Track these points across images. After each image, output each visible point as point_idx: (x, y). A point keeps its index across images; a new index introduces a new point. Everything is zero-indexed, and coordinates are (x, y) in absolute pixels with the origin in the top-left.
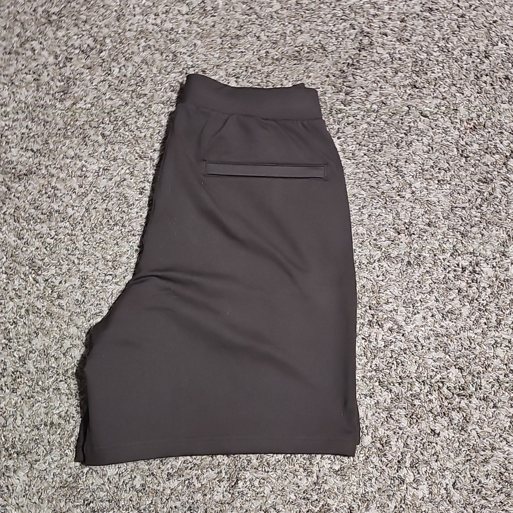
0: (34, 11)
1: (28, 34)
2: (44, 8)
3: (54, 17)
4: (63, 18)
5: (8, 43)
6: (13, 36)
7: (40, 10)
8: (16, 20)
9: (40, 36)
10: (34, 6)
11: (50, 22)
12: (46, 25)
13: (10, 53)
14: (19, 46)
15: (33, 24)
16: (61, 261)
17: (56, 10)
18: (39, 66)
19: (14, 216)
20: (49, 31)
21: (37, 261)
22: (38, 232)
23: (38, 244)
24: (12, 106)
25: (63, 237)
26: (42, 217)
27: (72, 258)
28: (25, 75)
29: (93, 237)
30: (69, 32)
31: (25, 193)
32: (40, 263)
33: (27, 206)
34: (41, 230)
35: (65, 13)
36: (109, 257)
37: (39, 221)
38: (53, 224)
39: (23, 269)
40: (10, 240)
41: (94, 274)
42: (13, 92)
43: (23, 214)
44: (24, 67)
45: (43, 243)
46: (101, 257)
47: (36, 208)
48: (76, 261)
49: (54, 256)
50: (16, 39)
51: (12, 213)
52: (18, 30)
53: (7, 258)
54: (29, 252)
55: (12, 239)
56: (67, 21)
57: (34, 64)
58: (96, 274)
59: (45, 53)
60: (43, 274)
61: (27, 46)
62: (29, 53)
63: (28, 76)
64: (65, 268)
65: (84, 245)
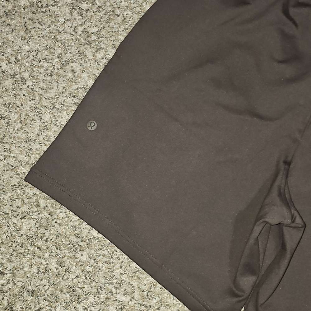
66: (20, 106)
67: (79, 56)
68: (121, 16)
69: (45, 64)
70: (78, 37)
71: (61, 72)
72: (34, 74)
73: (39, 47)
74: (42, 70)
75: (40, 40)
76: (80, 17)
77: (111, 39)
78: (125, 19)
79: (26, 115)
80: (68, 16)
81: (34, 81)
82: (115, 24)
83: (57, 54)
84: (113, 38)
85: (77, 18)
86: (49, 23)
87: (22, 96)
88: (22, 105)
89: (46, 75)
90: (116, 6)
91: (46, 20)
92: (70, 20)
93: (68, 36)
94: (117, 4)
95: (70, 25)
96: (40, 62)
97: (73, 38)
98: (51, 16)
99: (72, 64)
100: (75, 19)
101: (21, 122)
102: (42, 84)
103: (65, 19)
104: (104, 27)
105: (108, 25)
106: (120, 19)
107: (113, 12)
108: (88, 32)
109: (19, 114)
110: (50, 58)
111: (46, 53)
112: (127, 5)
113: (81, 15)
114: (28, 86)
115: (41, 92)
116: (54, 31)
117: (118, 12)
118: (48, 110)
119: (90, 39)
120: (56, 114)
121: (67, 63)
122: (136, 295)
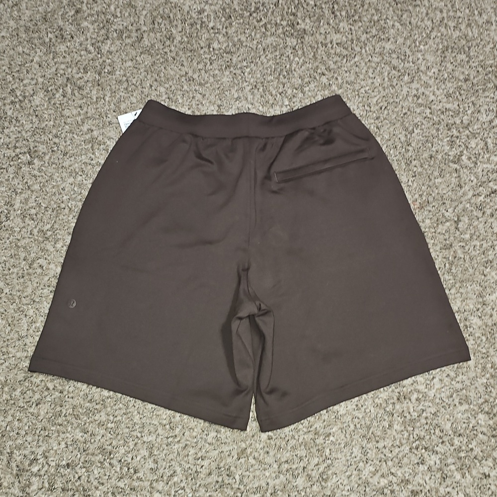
0: (31, 234)
1: (33, 255)
2: (38, 228)
3: (49, 233)
4: (57, 231)
5: (18, 269)
6: (21, 261)
7: (35, 231)
8: (19, 247)
9: (43, 253)
10: (29, 230)
11: (47, 239)
12: (45, 242)
13: (23, 277)
14: (28, 268)
15: (33, 245)
16: (126, 440)
17: (49, 226)
18: (51, 279)
19: (74, 415)
20: (49, 247)
21: (106, 447)
22: (99, 421)
23: (102, 432)
24: (40, 321)
25: (121, 418)
26: (97, 407)
27: (135, 433)
28: (42, 290)
29: (145, 408)
30: (65, 241)
31: (76, 391)
32: (110, 447)
33: (82, 402)
34: (101, 418)
35: (58, 227)
36: (164, 422)
37: (96, 411)
38: (109, 409)
39: (98, 458)
40: (77, 437)
41: (157, 440)
42: (37, 309)
43: (81, 411)
44: (38, 285)
45: (106, 430)
46: (158, 424)
47: (90, 401)
48: (139, 435)
49: (119, 437)
50: (24, 263)
51: (71, 412)
52: (23, 255)
53: (81, 454)
54: (97, 441)
55: (79, 435)
56: (61, 233)
57: (46, 278)
58: (159, 440)
59: (52, 266)
60: (115, 456)
61: (35, 265)
62: (39, 271)
63: (45, 291)
64: (131, 444)
65: (141, 418)
66: (4, 312)
67: (42, 252)
68: (67, 207)
69: (15, 270)
70: (36, 238)
71: (30, 271)
72: (8, 282)
73: (5, 258)
74: (14, 276)
75: (4, 253)
76: (33, 222)
77: (65, 229)
78: (70, 209)
79: (12, 317)
80: (22, 225)
81: (10, 287)
82: (64, 216)
83: (22, 258)
84: (66, 228)
85: (30, 223)
86: (7, 236)
87: (4, 304)
88: (6, 311)
89: (19, 279)
90: (60, 202)
91: (4, 234)
92: (24, 227)
93: (27, 241)
94: (60, 200)
95: (26, 231)
96: (10, 269)
97: (32, 240)
98: (7, 229)
99: (38, 261)
100: (29, 225)
101: (9, 325)
102: (17, 288)
103: (20, 228)
104: (55, 222)
105: (58, 218)
106: (67, 211)
107: (59, 207)
108: (43, 231)
109: (6, 319)
110: (18, 263)
111: (13, 260)
112: (69, 197)
113: (33, 220)
114: (6, 294)
115: (18, 294)
116: (14, 241)
117: (63, 206)
118: (29, 306)
119: (46, 236)
120: (37, 307)
121: (33, 261)
122: (160, 431)
